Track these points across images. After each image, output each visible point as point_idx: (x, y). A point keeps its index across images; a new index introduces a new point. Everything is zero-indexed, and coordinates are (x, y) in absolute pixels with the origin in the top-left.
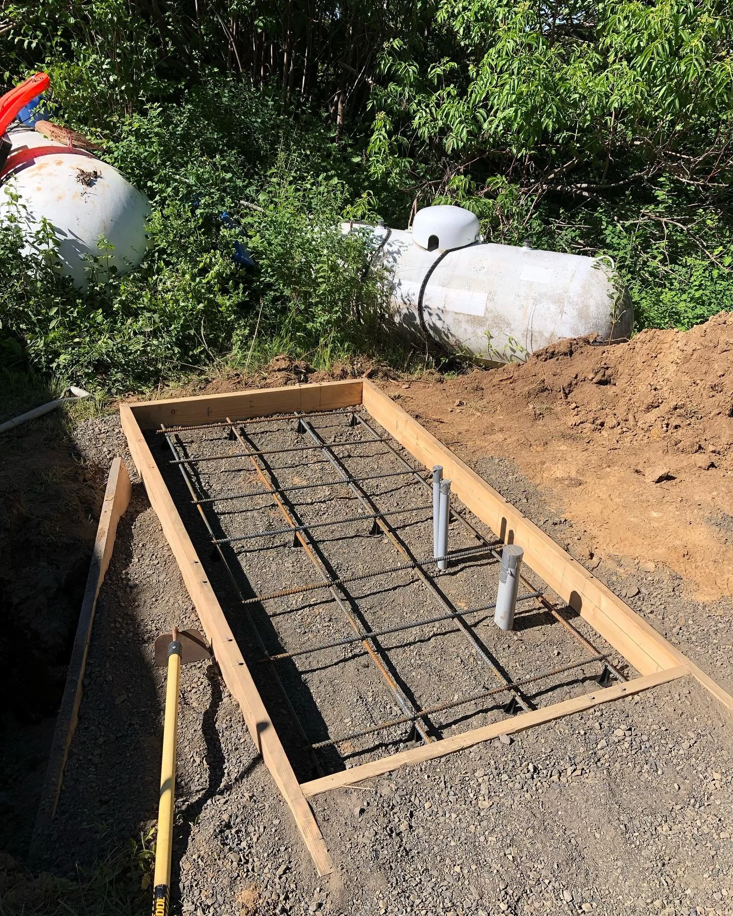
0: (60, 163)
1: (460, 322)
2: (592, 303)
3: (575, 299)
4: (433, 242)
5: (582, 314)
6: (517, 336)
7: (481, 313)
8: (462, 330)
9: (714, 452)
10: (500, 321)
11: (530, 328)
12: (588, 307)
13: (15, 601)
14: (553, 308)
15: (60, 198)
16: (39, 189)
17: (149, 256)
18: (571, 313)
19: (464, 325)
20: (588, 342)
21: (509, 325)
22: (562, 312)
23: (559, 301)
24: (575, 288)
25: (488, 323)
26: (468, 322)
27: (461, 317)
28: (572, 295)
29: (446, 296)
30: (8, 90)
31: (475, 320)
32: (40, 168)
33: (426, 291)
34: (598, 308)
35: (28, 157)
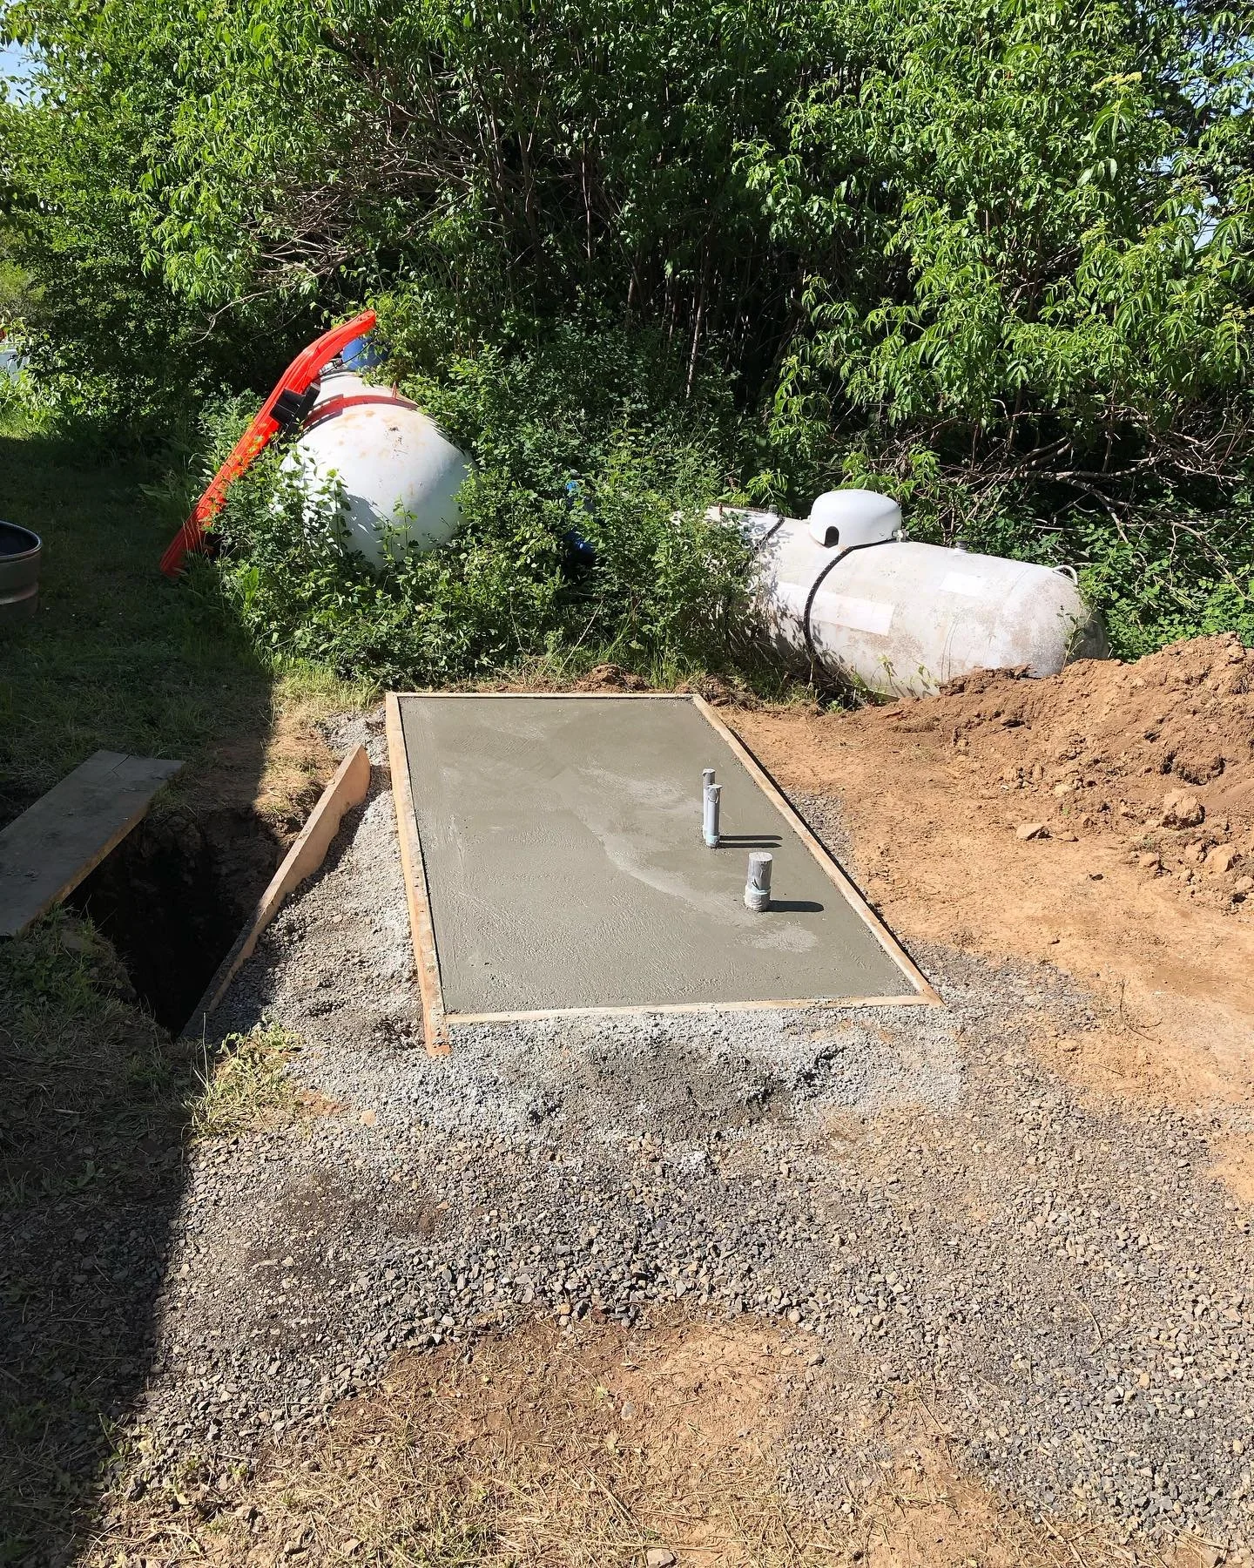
0: (371, 414)
1: (857, 641)
2: (1034, 627)
3: (1011, 619)
4: (832, 536)
5: (1019, 641)
6: (931, 665)
7: (883, 630)
8: (860, 653)
9: (1125, 815)
10: (908, 644)
11: (947, 654)
12: (1027, 631)
13: (224, 871)
14: (979, 629)
15: (364, 454)
16: (341, 443)
17: (461, 533)
18: (1003, 638)
19: (862, 646)
20: (1012, 676)
21: (920, 649)
22: (991, 635)
23: (988, 620)
24: (1012, 605)
25: (892, 645)
26: (866, 642)
27: (858, 636)
28: (1006, 612)
29: (840, 607)
30: (323, 332)
31: (877, 641)
32: (347, 419)
33: (816, 599)
34: (1041, 632)
35: (338, 405)
